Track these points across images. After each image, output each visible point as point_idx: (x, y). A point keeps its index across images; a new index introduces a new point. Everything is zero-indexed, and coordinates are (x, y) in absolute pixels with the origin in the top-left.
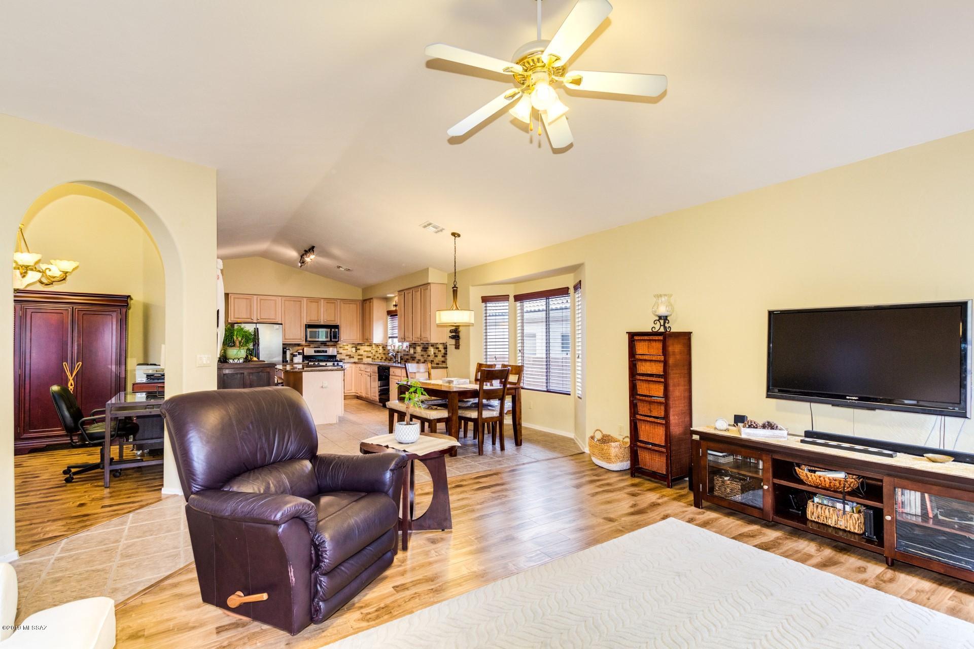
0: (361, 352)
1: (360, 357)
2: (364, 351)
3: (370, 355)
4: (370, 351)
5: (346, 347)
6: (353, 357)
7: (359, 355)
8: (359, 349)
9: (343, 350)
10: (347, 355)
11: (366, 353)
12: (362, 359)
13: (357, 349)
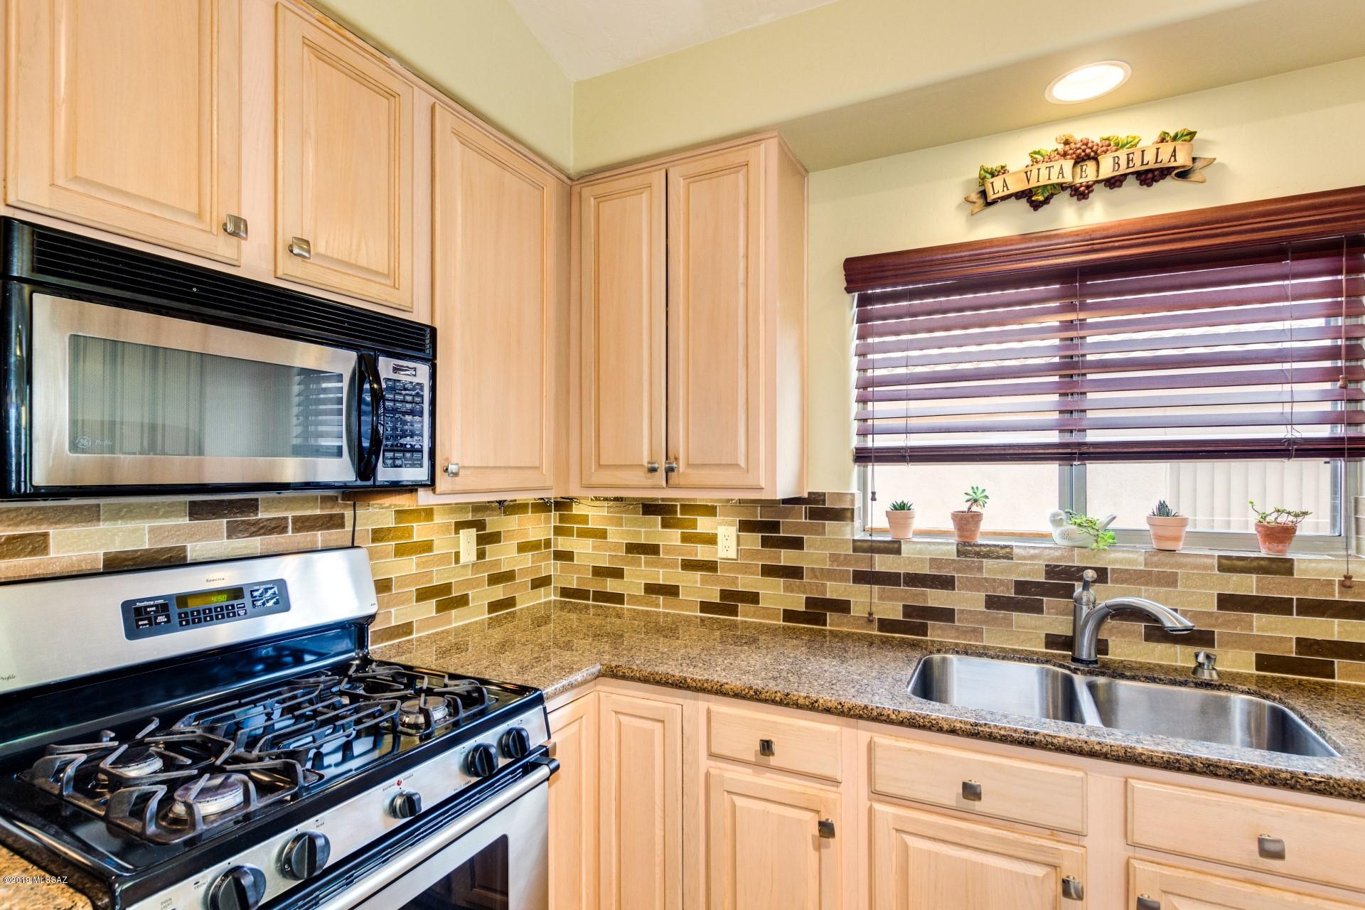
0: (505, 555)
1: (499, 592)
2: (523, 548)
3: (551, 567)
4: (548, 543)
5: (420, 531)
6: (462, 601)
7: (495, 579)
8: (495, 538)
9: (400, 551)
10: (423, 595)
11: (527, 560)
12: (510, 602)
13: (487, 539)
